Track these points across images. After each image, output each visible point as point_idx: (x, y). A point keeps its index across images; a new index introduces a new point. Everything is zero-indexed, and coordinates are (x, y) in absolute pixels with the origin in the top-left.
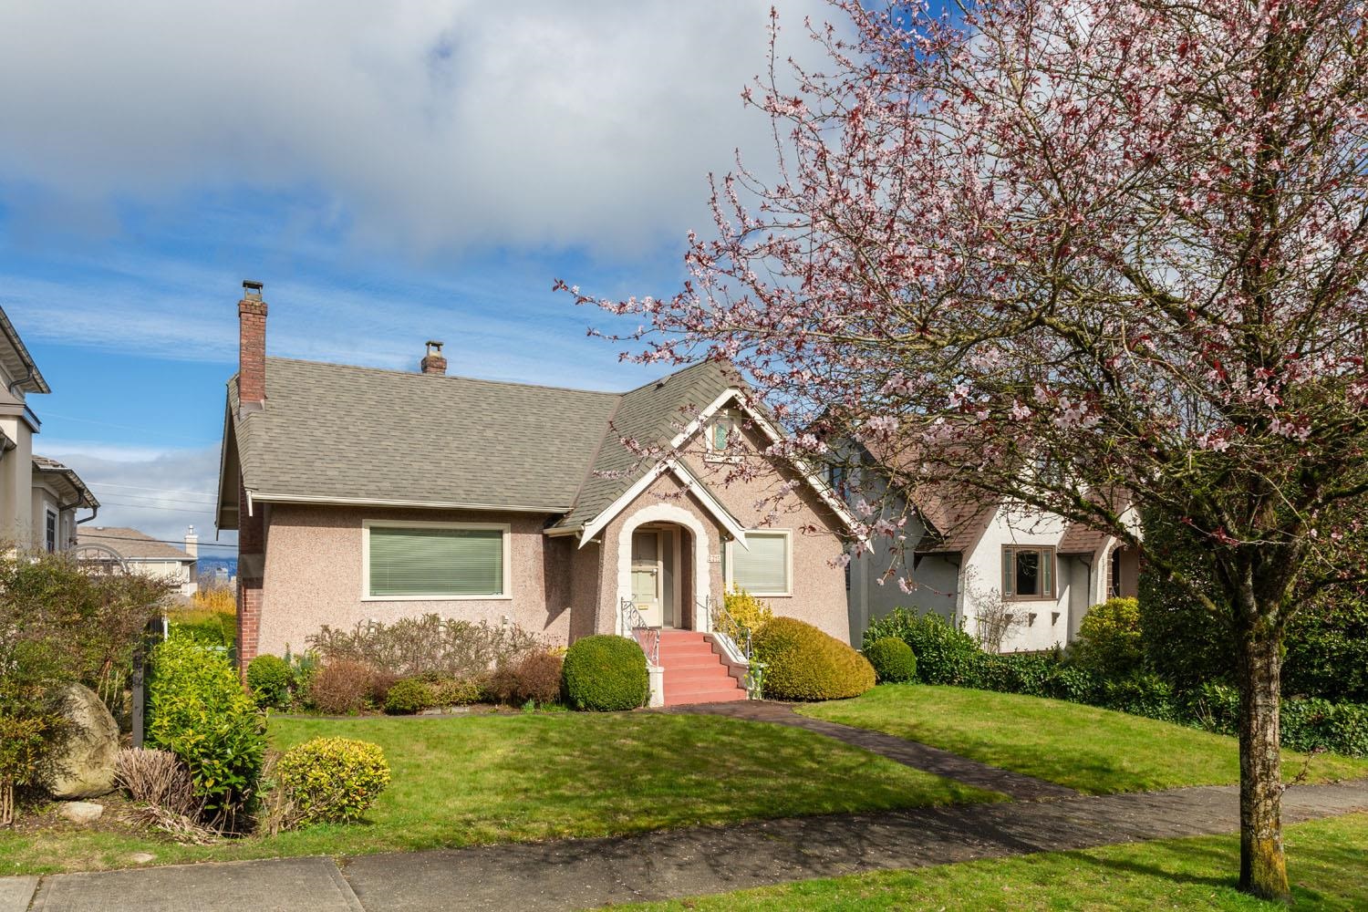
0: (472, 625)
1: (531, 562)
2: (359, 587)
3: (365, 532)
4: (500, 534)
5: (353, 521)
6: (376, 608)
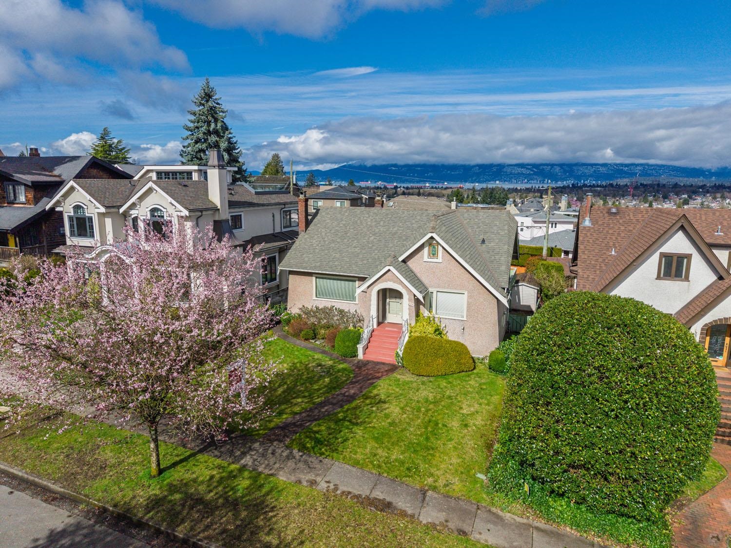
0: (345, 311)
2: (313, 295)
3: (314, 278)
4: (355, 281)
5: (310, 274)
6: (317, 302)
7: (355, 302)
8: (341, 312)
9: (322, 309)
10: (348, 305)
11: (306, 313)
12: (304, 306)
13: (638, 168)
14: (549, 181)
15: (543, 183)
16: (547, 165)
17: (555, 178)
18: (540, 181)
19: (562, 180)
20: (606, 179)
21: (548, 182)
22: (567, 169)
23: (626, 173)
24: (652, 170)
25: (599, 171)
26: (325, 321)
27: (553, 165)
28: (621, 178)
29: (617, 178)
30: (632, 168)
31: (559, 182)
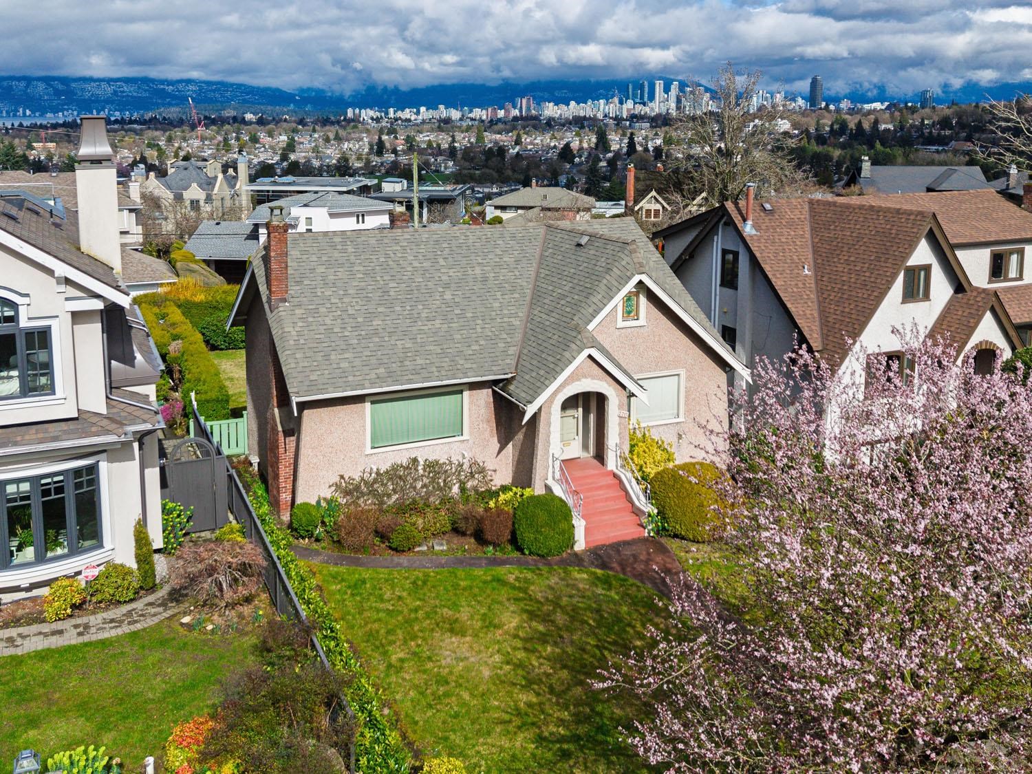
0: (441, 462)
1: (483, 411)
2: (364, 445)
3: (368, 405)
4: (461, 392)
5: (359, 399)
6: (375, 458)
7: (460, 438)
8: (432, 466)
9: (387, 472)
10: (446, 448)
11: (347, 493)
12: (342, 477)
13: (191, 87)
14: (28, 112)
15: (15, 115)
16: (19, 79)
17: (39, 107)
18: (8, 113)
19: (55, 110)
20: (138, 109)
21: (24, 113)
22: (60, 87)
23: (169, 95)
24: (214, 91)
25: (123, 92)
26: (395, 497)
27: (28, 80)
28: (163, 105)
29: (158, 105)
30: (180, 87)
31: (49, 115)
